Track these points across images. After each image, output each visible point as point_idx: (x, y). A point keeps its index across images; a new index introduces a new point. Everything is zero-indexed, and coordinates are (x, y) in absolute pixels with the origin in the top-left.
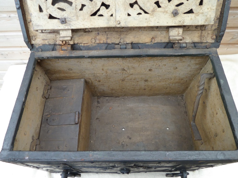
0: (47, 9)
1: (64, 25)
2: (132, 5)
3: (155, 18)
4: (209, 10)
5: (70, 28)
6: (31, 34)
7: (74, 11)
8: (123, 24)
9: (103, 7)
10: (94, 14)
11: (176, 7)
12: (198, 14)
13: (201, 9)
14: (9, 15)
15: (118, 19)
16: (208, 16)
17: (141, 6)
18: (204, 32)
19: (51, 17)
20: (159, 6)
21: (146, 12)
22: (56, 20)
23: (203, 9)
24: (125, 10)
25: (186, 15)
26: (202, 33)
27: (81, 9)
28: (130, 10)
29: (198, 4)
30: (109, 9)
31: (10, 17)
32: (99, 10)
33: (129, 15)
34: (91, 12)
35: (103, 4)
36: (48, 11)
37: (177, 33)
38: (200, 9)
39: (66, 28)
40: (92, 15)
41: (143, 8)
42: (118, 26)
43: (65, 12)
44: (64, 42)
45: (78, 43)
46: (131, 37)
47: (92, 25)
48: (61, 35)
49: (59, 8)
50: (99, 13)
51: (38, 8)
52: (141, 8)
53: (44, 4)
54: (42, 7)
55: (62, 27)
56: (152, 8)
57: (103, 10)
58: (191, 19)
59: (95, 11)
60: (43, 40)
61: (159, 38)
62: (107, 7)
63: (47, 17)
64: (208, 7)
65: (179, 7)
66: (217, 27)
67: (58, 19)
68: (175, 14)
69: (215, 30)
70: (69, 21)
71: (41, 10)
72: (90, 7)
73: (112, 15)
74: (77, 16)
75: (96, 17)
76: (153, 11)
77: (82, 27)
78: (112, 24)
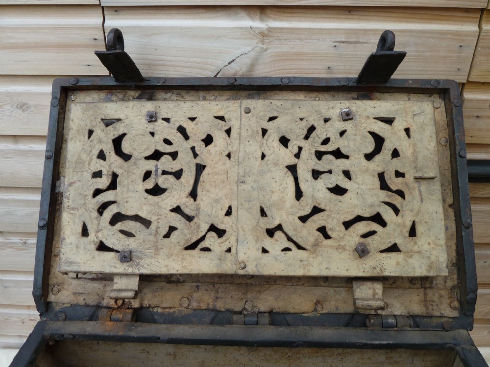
0: (97, 232)
1: (125, 265)
2: (270, 233)
3: (320, 259)
4: (432, 246)
5: (137, 271)
6: (53, 280)
7: (152, 238)
8: (251, 270)
9: (213, 234)
10: (192, 247)
11: (362, 240)
12: (410, 254)
13: (415, 243)
14: (24, 241)
15: (242, 257)
16: (433, 258)
17: (290, 234)
18: (430, 292)
19: (102, 247)
20: (327, 237)
21: (300, 247)
22: (112, 254)
23: (420, 243)
24: (257, 241)
25: (384, 254)
26: (425, 294)
27: (167, 236)
28: (268, 243)
29: (407, 234)
30: (224, 238)
31: (25, 243)
32: (203, 238)
33: (265, 251)
34: (187, 241)
35: (212, 228)
36: (100, 235)
37: (370, 292)
38: (412, 244)
39: (130, 271)
40: (187, 248)
41: (295, 239)
42: (241, 272)
43: (132, 239)
44: (120, 302)
45: (150, 306)
46: (270, 298)
47: (185, 267)
48: (115, 287)
49: (122, 232)
50: (203, 245)
51: (80, 229)
52: (290, 239)
53: (95, 222)
54: (89, 227)
55: (121, 268)
56: (312, 240)
57: (211, 240)
58: (398, 264)
59: (195, 239)
60: (75, 294)
61: (333, 303)
62: (221, 233)
63: (93, 247)
64: (429, 240)
65: (369, 240)
66: (456, 283)
67: (117, 251)
68: (362, 252)
69: (453, 288)
70: (138, 257)
71: (85, 232)
72: (186, 232)
73: (229, 250)
74: (157, 249)
75: (196, 252)
76: (316, 245)
77: (164, 271)
78: (229, 267)
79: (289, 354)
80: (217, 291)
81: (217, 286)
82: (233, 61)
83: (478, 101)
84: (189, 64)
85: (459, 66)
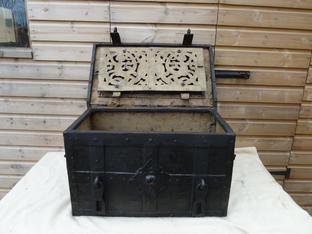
0: (109, 80)
1: (117, 89)
2: (158, 80)
3: (171, 86)
4: (202, 83)
5: (120, 90)
6: (92, 98)
7: (125, 82)
8: (153, 89)
9: (142, 80)
10: (136, 84)
11: (183, 82)
12: (196, 85)
13: (198, 83)
15: (150, 86)
16: (203, 86)
17: (163, 80)
18: (204, 100)
19: (110, 84)
20: (173, 81)
21: (166, 83)
22: (113, 86)
23: (199, 83)
24: (154, 82)
25: (189, 85)
27: (129, 81)
28: (157, 82)
29: (195, 81)
30: (145, 82)
32: (139, 82)
33: (156, 84)
34: (135, 82)
35: (142, 79)
36: (109, 81)
37: (186, 96)
38: (197, 83)
39: (118, 90)
40: (134, 84)
41: (164, 81)
42: (150, 90)
43: (119, 82)
44: (113, 104)
45: (122, 105)
46: (158, 102)
47: (134, 89)
48: (113, 96)
49: (116, 80)
50: (139, 83)
51: (104, 80)
52: (163, 81)
53: (108, 78)
54: (106, 79)
55: (116, 90)
56: (169, 82)
57: (141, 82)
58: (193, 88)
59: (137, 82)
60: (99, 101)
61: (176, 103)
62: (144, 80)
63: (108, 84)
64: (201, 82)
65: (185, 82)
66: (212, 98)
67: (114, 85)
68: (183, 85)
69: (211, 99)
70: (121, 87)
71: (105, 80)
72: (134, 80)
73: (146, 85)
74: (126, 84)
75: (137, 85)
76: (170, 83)
77: (128, 90)
78: (146, 89)
79: (164, 118)
80: (142, 100)
81: (142, 99)
82: (147, 39)
83: (219, 51)
84: (134, 39)
85: (212, 41)
